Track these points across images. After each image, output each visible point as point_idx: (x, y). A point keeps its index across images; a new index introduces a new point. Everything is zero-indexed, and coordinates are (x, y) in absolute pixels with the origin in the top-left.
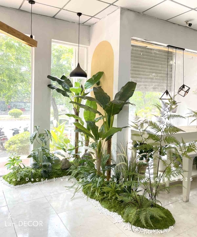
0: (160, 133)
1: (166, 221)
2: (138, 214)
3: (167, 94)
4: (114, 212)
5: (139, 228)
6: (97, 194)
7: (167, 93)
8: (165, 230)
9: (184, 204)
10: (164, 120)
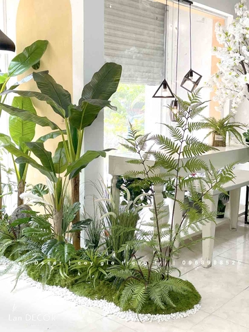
0: (176, 156)
1: (189, 298)
2: (147, 293)
3: (165, 87)
4: (99, 299)
5: (149, 315)
6: (63, 274)
7: (165, 84)
8: (189, 312)
9: (206, 271)
10: (182, 132)
